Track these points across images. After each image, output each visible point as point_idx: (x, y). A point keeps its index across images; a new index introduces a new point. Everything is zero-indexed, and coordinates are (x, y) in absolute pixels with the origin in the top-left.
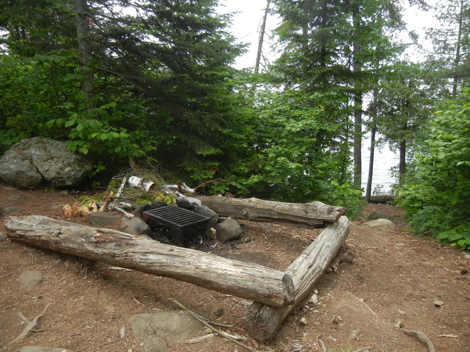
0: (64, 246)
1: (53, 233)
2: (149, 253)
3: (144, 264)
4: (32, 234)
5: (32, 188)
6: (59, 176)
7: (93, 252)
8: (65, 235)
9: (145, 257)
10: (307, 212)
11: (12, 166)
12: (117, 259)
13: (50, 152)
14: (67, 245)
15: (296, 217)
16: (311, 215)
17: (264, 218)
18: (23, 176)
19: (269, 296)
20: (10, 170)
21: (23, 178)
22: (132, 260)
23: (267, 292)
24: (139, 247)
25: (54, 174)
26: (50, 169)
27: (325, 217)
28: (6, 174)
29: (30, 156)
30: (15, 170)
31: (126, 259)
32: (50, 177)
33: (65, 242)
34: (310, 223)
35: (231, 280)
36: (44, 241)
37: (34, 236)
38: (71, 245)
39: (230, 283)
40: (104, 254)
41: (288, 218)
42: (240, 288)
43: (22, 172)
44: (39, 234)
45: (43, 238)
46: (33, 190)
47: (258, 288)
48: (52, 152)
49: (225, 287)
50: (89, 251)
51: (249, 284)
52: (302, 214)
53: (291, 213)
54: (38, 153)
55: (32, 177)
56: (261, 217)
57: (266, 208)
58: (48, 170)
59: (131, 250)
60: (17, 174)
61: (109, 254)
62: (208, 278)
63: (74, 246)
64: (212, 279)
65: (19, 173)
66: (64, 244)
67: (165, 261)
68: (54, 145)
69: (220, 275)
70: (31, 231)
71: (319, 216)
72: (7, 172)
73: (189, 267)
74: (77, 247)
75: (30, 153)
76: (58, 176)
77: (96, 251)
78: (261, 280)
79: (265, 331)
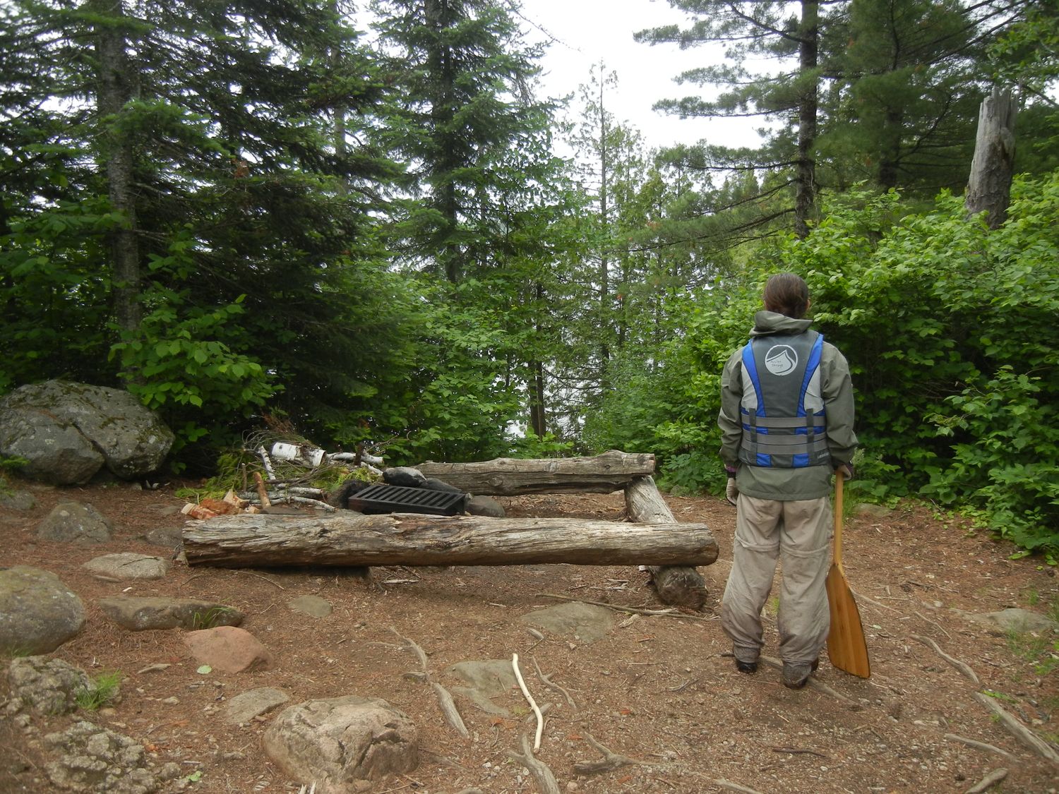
0: (338, 551)
1: (308, 533)
2: (507, 532)
3: (504, 548)
4: (260, 543)
5: (83, 483)
6: (141, 454)
7: (404, 549)
8: (339, 532)
9: (504, 538)
10: (608, 467)
11: (49, 442)
12: (454, 549)
13: (100, 408)
14: (344, 548)
15: (589, 476)
16: (615, 470)
17: (531, 486)
18: (71, 459)
19: (700, 551)
20: (45, 449)
21: (71, 463)
22: (482, 546)
23: (698, 545)
24: (483, 528)
25: (130, 451)
26: (120, 441)
27: (637, 469)
28: (37, 459)
29: (71, 419)
30: (57, 448)
31: (472, 546)
32: (123, 457)
33: (341, 544)
34: (613, 482)
35: (645, 541)
36: (289, 550)
37: (267, 544)
38: (354, 546)
39: (644, 546)
40: (429, 547)
41: (575, 480)
42: (660, 549)
43: (72, 451)
44: (277, 540)
45: (288, 544)
46: (83, 486)
47: (684, 543)
48: (105, 408)
49: (637, 553)
50: (396, 547)
51: (672, 540)
52: (599, 471)
53: (581, 472)
54: (84, 412)
55: (89, 459)
56: (525, 487)
57: (535, 469)
58: (117, 444)
59: (473, 532)
60: (62, 455)
61: (438, 546)
62: (612, 546)
63: (361, 546)
64: (619, 546)
65: (66, 454)
66: (337, 547)
67: (537, 537)
68: (101, 394)
69: (628, 539)
70: (256, 537)
71: (627, 470)
72: (40, 453)
73: (578, 538)
74: (367, 547)
75: (69, 413)
76: (139, 453)
77: (410, 545)
78: (686, 534)
79: (700, 594)
